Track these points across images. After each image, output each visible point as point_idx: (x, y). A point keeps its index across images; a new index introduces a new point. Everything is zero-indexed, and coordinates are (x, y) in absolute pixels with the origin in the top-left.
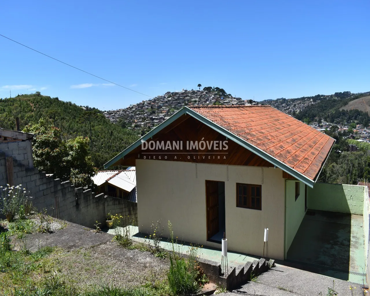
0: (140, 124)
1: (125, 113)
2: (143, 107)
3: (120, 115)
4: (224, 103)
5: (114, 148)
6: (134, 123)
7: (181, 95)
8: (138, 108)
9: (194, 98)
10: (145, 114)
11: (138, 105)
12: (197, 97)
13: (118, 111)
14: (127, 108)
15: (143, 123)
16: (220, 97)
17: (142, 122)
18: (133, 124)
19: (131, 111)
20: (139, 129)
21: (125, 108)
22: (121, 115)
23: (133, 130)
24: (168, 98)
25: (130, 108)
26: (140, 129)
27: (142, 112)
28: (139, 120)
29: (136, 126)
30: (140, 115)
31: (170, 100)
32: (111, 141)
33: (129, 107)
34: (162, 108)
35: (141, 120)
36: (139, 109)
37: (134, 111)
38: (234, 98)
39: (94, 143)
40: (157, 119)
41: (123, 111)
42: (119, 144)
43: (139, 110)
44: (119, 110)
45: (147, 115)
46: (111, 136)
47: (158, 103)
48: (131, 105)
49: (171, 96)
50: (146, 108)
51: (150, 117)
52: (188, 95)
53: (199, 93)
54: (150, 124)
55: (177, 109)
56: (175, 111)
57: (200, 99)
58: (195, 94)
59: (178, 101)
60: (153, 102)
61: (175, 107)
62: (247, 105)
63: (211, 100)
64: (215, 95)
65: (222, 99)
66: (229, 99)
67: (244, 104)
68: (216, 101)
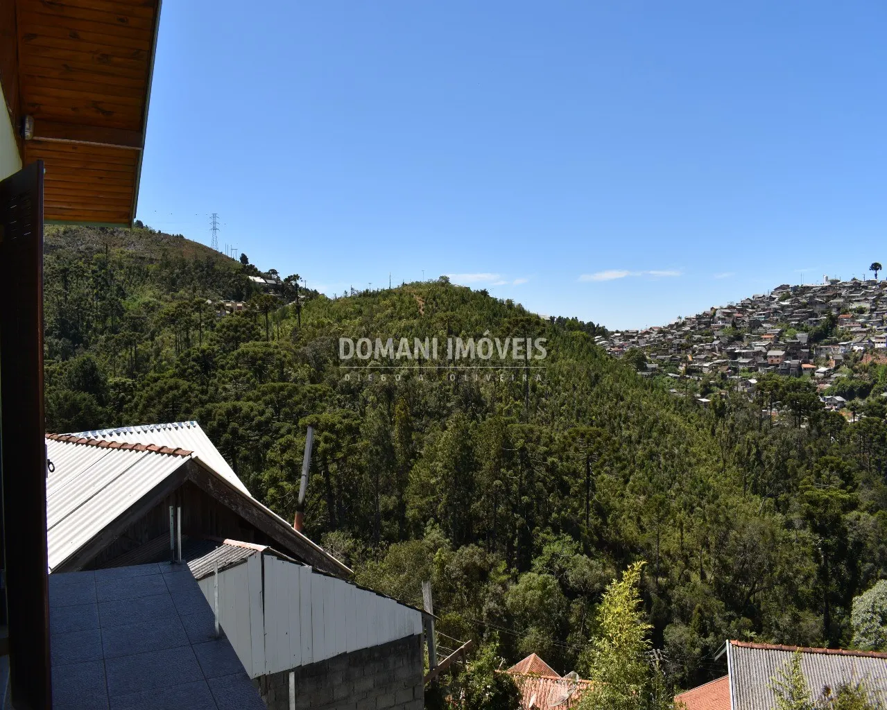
0: (699, 367)
1: (664, 337)
2: (710, 322)
3: (651, 342)
5: (594, 417)
6: (683, 363)
7: (818, 294)
8: (699, 325)
9: (858, 301)
10: (714, 340)
11: (699, 317)
12: (866, 299)
13: (647, 333)
14: (671, 326)
15: (707, 365)
17: (705, 360)
18: (682, 366)
19: (680, 333)
20: (696, 378)
21: (667, 325)
22: (654, 341)
23: (679, 381)
24: (781, 300)
25: (678, 326)
26: (699, 380)
27: (706, 335)
28: (698, 357)
29: (689, 371)
30: (702, 342)
31: (788, 306)
32: (589, 398)
33: (676, 323)
34: (762, 326)
35: (703, 356)
36: (700, 329)
37: (686, 333)
39: (543, 399)
40: (745, 356)
41: (661, 331)
42: (610, 408)
43: (700, 332)
44: (651, 328)
45: (721, 343)
46: (593, 385)
47: (751, 313)
48: (680, 318)
49: (789, 297)
50: (718, 327)
51: (729, 348)
52: (839, 292)
53: (874, 287)
54: (727, 367)
55: (806, 331)
56: (799, 335)
57: (877, 306)
58: (861, 290)
59: (810, 309)
60: (739, 311)
61: (798, 325)
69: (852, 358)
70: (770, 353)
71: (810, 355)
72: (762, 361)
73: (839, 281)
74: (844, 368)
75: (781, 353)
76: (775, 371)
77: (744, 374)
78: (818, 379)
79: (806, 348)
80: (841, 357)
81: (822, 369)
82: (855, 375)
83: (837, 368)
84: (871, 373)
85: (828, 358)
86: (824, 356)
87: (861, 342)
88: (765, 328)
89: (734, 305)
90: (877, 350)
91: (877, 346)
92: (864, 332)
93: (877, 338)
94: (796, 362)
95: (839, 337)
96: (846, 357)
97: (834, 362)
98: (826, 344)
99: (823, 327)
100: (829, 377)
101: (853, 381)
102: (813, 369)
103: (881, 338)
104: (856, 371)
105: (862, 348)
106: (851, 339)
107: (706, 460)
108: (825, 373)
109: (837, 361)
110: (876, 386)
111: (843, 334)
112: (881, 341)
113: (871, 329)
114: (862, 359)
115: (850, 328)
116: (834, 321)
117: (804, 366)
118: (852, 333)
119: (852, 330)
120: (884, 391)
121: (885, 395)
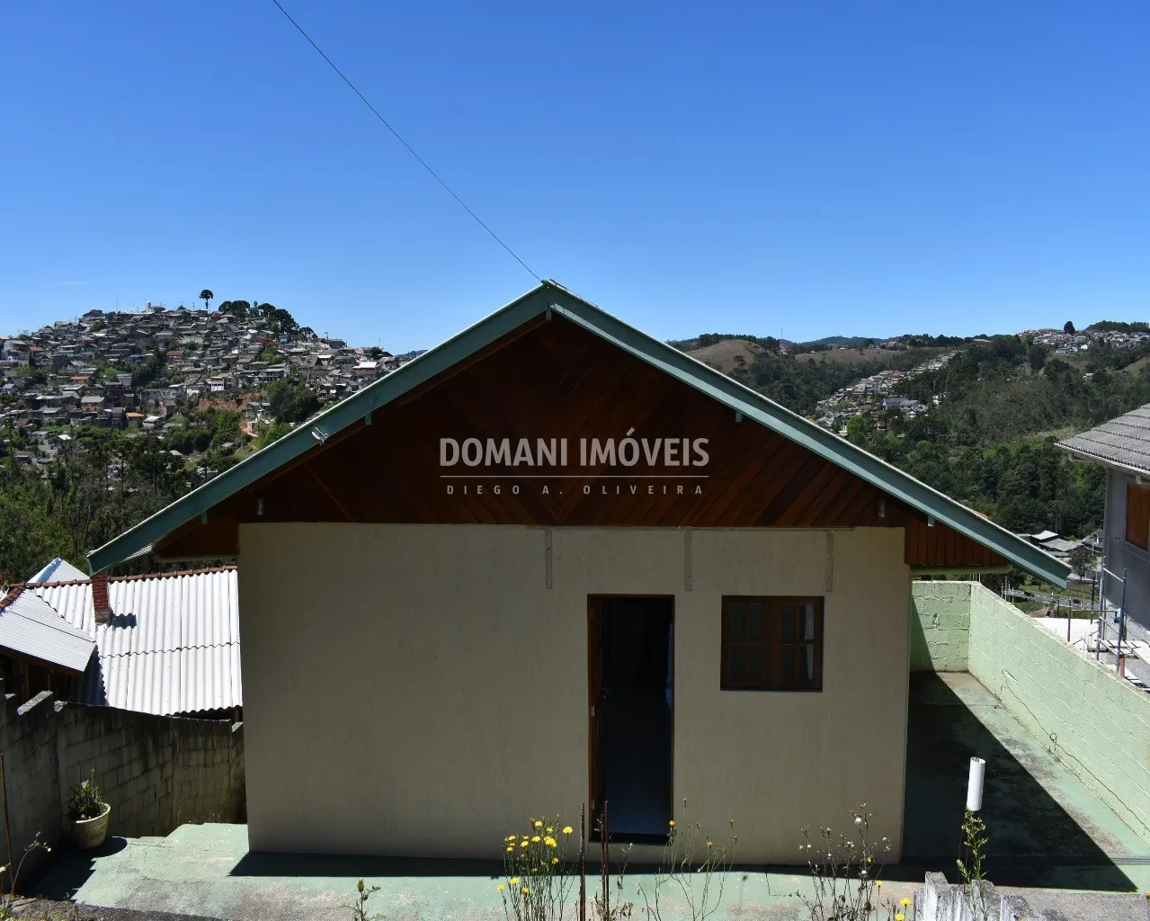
4: (292, 354)
7: (141, 324)
9: (189, 335)
10: (4, 383)
12: (198, 333)
16: (276, 336)
24: (94, 330)
31: (103, 339)
34: (71, 364)
38: (323, 341)
40: (51, 404)
45: (15, 387)
47: (55, 346)
49: (104, 326)
50: (9, 364)
51: (27, 394)
52: (166, 323)
53: (206, 319)
54: (26, 420)
55: (129, 371)
56: (120, 376)
57: (210, 340)
58: (192, 322)
59: (131, 342)
60: (37, 343)
61: (118, 363)
62: (363, 365)
63: (248, 343)
64: (260, 328)
65: (283, 343)
66: (307, 344)
67: (353, 362)
68: (264, 349)
69: (186, 403)
70: (85, 400)
71: (136, 401)
72: (74, 409)
73: (164, 309)
74: (178, 416)
75: (99, 399)
76: (93, 422)
77: (52, 429)
78: (147, 430)
79: (130, 392)
80: (173, 403)
81: (152, 418)
82: (192, 424)
83: (169, 416)
84: (209, 421)
85: (157, 404)
86: (153, 402)
87: (195, 384)
88: (75, 367)
89: (30, 335)
90: (215, 394)
91: (214, 389)
92: (198, 372)
93: (213, 379)
94: (119, 410)
95: (169, 379)
96: (179, 403)
97: (165, 409)
98: (154, 387)
99: (150, 366)
100: (161, 427)
101: (190, 431)
102: (140, 418)
103: (218, 379)
104: (192, 419)
105: (197, 392)
106: (183, 381)
107: (51, 546)
108: (155, 422)
109: (169, 408)
110: (216, 436)
111: (173, 375)
112: (218, 383)
113: (206, 369)
114: (197, 405)
115: (181, 367)
116: (162, 359)
117: (129, 415)
118: (186, 372)
119: (184, 370)
120: (225, 442)
121: (227, 445)
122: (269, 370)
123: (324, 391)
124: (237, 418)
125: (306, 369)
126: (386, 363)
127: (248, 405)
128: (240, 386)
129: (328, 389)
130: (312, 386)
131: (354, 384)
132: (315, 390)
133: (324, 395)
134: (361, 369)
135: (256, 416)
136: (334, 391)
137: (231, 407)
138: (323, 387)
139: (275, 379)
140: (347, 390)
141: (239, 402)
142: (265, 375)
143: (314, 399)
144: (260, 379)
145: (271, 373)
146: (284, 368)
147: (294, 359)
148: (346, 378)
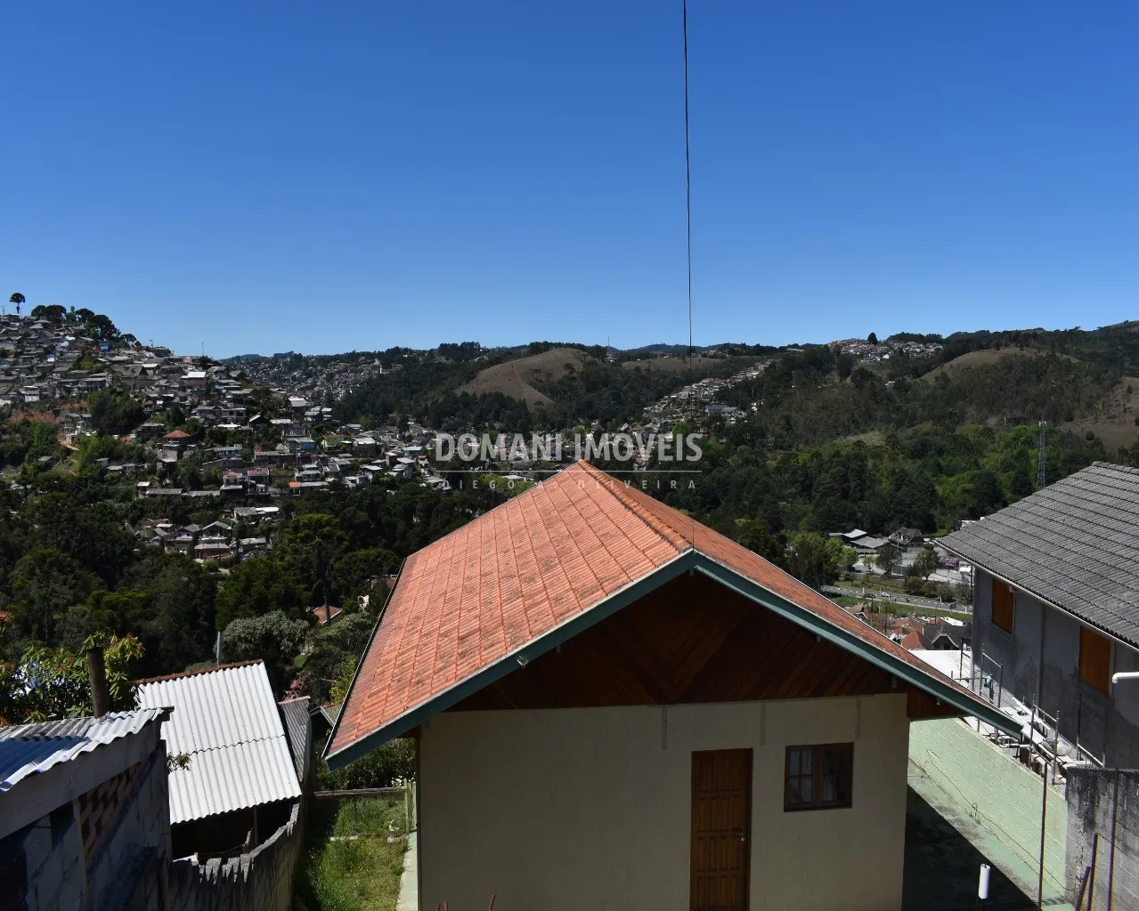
4: (114, 362)
12: (9, 339)
16: (96, 343)
38: (148, 349)
53: (18, 324)
57: (23, 348)
58: (2, 327)
62: (191, 375)
63: (65, 350)
64: (78, 334)
65: (104, 351)
66: (130, 352)
67: (181, 371)
68: (83, 357)
82: (5, 437)
84: (23, 433)
87: (6, 394)
90: (29, 404)
91: (28, 399)
92: (10, 381)
93: (27, 389)
103: (32, 389)
104: (4, 432)
105: (9, 402)
110: (32, 450)
112: (33, 392)
113: (18, 378)
114: (10, 416)
120: (42, 455)
121: (44, 459)
122: (89, 379)
123: (150, 402)
124: (54, 431)
125: (129, 378)
126: (216, 373)
127: (67, 416)
128: (57, 396)
129: (155, 399)
130: (136, 397)
131: (181, 394)
132: (140, 401)
133: (150, 406)
134: (190, 379)
135: (76, 429)
136: (161, 402)
137: (46, 418)
138: (149, 398)
139: (96, 388)
140: (176, 401)
141: (57, 413)
142: (85, 385)
143: (141, 410)
144: (79, 388)
145: (91, 382)
146: (106, 377)
147: (117, 368)
148: (173, 388)
